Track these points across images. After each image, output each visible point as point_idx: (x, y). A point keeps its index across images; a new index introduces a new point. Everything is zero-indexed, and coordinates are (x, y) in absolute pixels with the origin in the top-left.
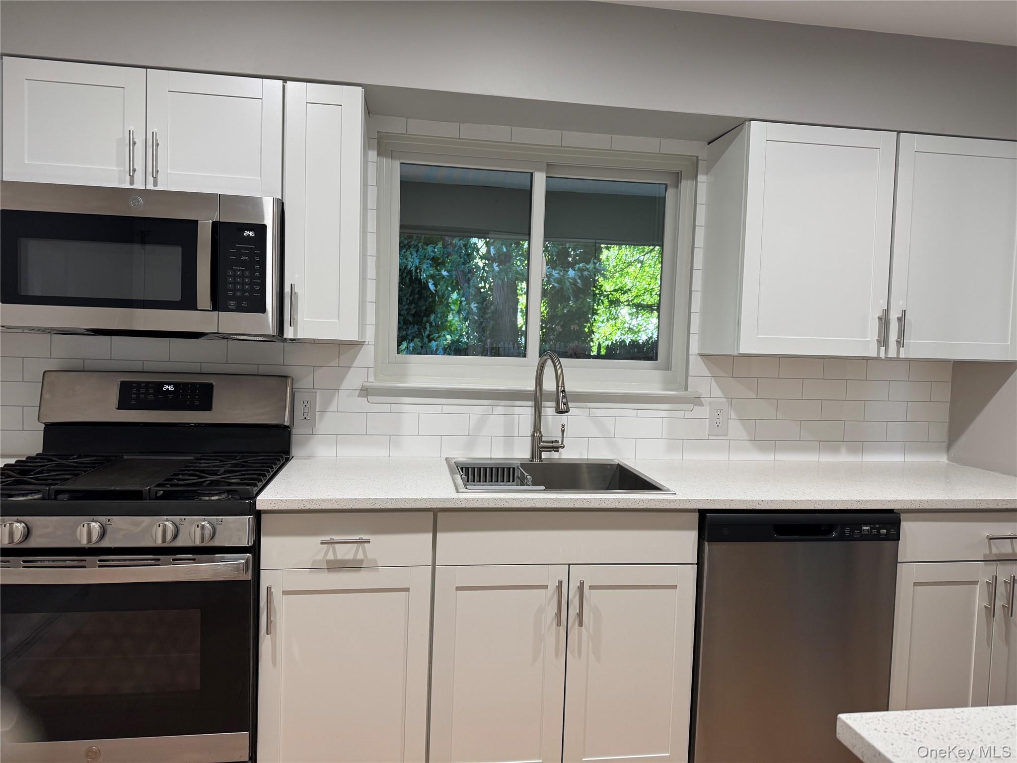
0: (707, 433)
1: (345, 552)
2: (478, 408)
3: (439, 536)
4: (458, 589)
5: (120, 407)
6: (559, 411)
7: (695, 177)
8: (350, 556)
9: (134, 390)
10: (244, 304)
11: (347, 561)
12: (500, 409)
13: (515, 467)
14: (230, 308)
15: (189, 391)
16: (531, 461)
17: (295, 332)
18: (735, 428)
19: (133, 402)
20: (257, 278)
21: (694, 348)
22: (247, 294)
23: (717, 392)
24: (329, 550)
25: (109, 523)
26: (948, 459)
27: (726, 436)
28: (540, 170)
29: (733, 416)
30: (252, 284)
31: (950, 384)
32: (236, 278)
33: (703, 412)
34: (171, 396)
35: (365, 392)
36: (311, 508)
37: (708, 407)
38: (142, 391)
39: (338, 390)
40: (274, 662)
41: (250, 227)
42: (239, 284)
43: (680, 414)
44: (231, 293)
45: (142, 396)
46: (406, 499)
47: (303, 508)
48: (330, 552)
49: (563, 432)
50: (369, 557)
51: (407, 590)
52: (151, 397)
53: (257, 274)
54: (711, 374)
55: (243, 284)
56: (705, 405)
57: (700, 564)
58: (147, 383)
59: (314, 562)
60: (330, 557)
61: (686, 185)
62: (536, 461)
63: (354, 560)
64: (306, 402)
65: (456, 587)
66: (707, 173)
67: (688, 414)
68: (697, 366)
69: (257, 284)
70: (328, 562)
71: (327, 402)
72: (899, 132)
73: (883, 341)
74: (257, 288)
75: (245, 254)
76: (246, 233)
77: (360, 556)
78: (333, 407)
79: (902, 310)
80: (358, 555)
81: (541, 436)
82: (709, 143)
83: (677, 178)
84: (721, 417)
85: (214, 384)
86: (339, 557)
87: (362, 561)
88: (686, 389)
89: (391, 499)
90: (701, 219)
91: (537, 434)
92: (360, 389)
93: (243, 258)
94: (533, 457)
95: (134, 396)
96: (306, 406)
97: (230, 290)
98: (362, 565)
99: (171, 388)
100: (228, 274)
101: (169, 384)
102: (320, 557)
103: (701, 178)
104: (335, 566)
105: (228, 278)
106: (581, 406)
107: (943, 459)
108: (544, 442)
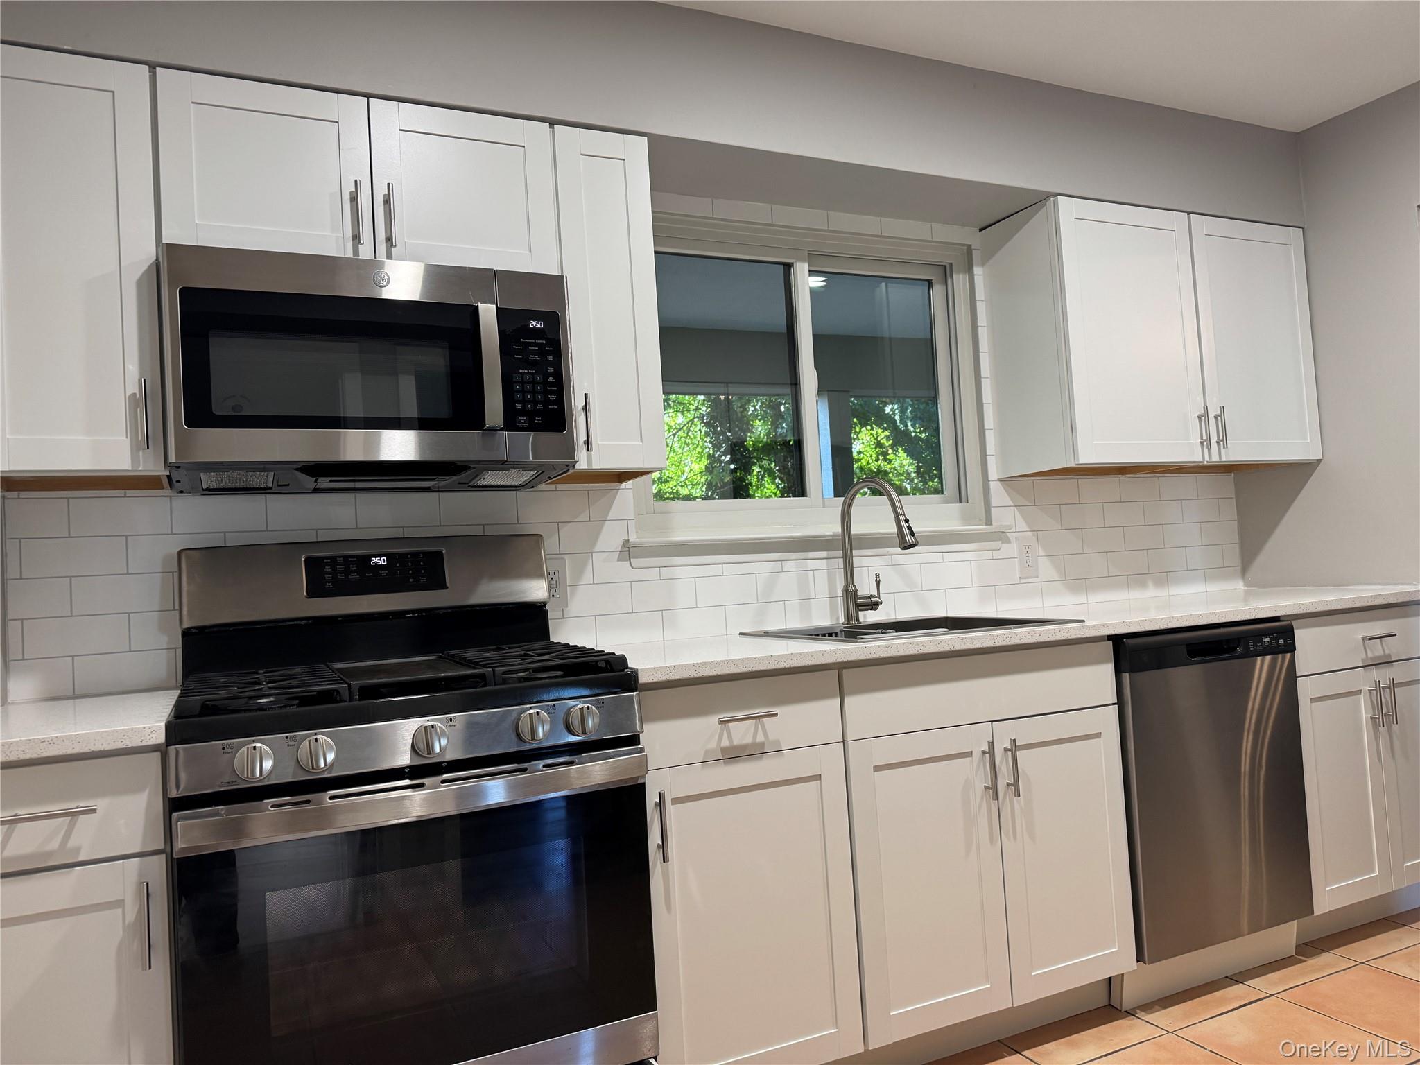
0: (1018, 576)
1: (742, 734)
2: (764, 565)
3: (847, 700)
4: (877, 768)
5: (312, 594)
6: (906, 545)
7: (969, 269)
8: (748, 740)
9: (328, 569)
10: (538, 420)
11: (745, 747)
12: (791, 564)
13: (838, 631)
14: (520, 425)
15: (410, 564)
16: (847, 624)
17: (589, 460)
18: (1046, 568)
19: (329, 586)
20: (551, 384)
21: (993, 474)
22: (540, 407)
23: (1022, 525)
24: (723, 734)
25: (452, 723)
26: (1246, 585)
27: (1037, 577)
28: (803, 260)
29: (1042, 553)
30: (546, 393)
31: (1234, 499)
32: (525, 385)
33: (1010, 549)
34: (384, 573)
35: (628, 551)
36: (705, 675)
37: (1015, 544)
38: (340, 568)
39: (592, 553)
40: (669, 907)
41: (537, 315)
42: (529, 392)
43: (988, 554)
44: (519, 406)
45: (341, 576)
46: (812, 652)
47: (696, 676)
48: (724, 737)
49: (878, 583)
50: (771, 737)
51: (818, 777)
52: (354, 576)
53: (551, 379)
54: (1013, 502)
55: (534, 392)
56: (1012, 541)
57: (1120, 703)
58: (346, 558)
59: (707, 752)
60: (725, 743)
61: (959, 280)
62: (853, 623)
63: (754, 744)
64: (552, 573)
65: (874, 767)
66: (983, 265)
67: (996, 554)
68: (999, 495)
69: (552, 392)
70: (723, 750)
71: (580, 571)
72: (1189, 213)
73: (1205, 442)
74: (553, 398)
75: (534, 353)
76: (533, 324)
77: (760, 738)
78: (587, 577)
79: (1220, 407)
80: (758, 737)
81: (856, 591)
82: (981, 230)
83: (946, 272)
84: (1030, 555)
85: (444, 551)
86: (736, 743)
87: (762, 744)
88: (989, 521)
89: (795, 654)
90: (982, 319)
91: (850, 588)
92: (620, 549)
93: (532, 357)
94: (848, 621)
95: (328, 577)
96: (552, 578)
97: (519, 402)
98: (763, 750)
99: (382, 561)
100: (514, 380)
101: (380, 556)
102: (713, 745)
103: (977, 270)
104: (733, 755)
105: (515, 385)
106: (881, 553)
107: (1240, 585)
108: (861, 598)
